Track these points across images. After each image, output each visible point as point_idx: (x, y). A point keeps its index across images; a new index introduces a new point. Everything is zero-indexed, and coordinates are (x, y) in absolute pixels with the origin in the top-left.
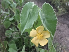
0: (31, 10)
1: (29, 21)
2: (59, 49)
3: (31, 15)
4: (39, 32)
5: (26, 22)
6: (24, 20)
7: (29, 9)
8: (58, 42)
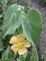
0: (15, 14)
1: (12, 26)
2: (44, 52)
3: (15, 19)
4: (20, 40)
5: (10, 26)
6: (7, 23)
7: (13, 13)
8: (44, 45)
